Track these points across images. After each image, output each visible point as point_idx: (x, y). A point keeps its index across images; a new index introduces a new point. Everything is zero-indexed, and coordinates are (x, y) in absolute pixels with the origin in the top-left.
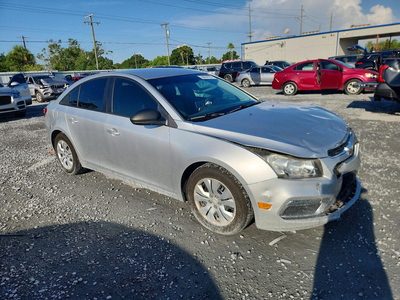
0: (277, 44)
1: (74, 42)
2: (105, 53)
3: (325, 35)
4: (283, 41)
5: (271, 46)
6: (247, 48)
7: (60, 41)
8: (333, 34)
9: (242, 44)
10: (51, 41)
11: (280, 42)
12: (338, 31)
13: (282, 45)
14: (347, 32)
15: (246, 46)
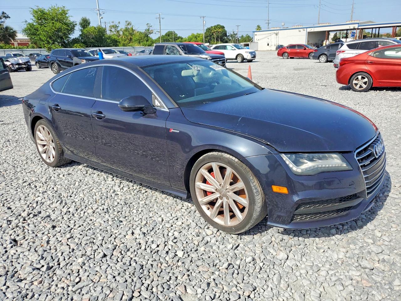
1: (129, 23)
2: (154, 33)
3: (300, 29)
4: (278, 31)
6: (256, 35)
7: (119, 22)
8: (304, 29)
10: (113, 22)
11: (276, 32)
12: (307, 28)
13: (277, 35)
14: (311, 29)
15: (255, 33)
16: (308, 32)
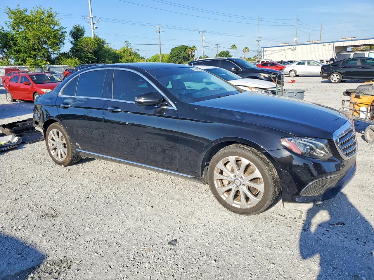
0: (289, 49)
3: (324, 44)
4: (294, 47)
5: (285, 50)
6: (266, 51)
8: (330, 43)
9: (262, 48)
11: (292, 47)
12: (334, 42)
13: (293, 50)
14: (340, 43)
15: (265, 49)
16: (335, 47)
